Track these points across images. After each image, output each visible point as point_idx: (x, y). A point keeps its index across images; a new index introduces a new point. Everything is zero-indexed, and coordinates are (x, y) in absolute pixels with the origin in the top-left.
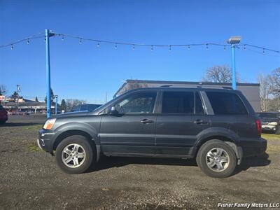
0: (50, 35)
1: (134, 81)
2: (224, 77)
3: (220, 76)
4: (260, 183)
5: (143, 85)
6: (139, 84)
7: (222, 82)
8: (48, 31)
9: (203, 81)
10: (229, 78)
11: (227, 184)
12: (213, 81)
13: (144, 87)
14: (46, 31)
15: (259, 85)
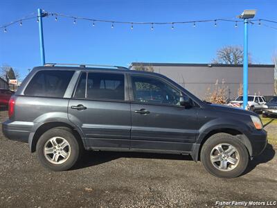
0: (43, 15)
1: (139, 64)
2: (236, 58)
3: (231, 57)
4: (271, 183)
5: (148, 69)
6: (145, 67)
7: (233, 63)
8: (41, 11)
9: (213, 63)
10: (241, 59)
11: (231, 184)
12: (224, 63)
13: (149, 70)
14: (39, 10)
15: (273, 66)
